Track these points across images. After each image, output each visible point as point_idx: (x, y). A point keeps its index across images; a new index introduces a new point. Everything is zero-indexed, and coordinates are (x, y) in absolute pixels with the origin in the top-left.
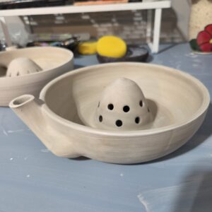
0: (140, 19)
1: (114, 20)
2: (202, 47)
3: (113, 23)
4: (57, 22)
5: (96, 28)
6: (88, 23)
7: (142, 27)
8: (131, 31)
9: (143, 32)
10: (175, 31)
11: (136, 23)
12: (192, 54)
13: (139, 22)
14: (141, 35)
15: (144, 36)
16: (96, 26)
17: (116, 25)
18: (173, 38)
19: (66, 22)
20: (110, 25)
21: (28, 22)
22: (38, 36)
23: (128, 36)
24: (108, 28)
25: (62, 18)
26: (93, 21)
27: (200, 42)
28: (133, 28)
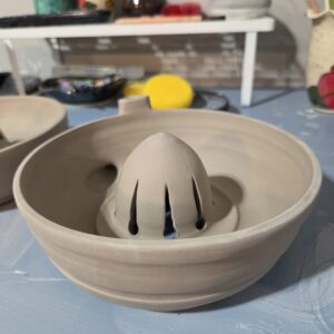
0: (233, 45)
1: (189, 46)
2: (327, 101)
3: (186, 51)
4: (99, 48)
5: (159, 59)
6: (147, 50)
7: (235, 60)
8: (217, 65)
9: (236, 68)
10: (293, 68)
11: (226, 53)
12: (311, 111)
13: (231, 50)
14: (234, 72)
15: (238, 75)
16: (160, 55)
17: (193, 54)
18: (288, 80)
19: (114, 47)
20: (181, 54)
21: (56, 47)
22: (67, 69)
23: (211, 72)
24: (179, 59)
25: (107, 41)
26: (155, 47)
27: (323, 92)
28: (220, 61)
